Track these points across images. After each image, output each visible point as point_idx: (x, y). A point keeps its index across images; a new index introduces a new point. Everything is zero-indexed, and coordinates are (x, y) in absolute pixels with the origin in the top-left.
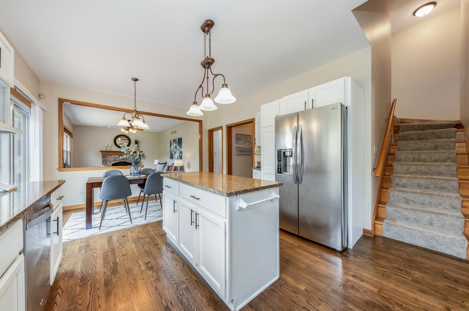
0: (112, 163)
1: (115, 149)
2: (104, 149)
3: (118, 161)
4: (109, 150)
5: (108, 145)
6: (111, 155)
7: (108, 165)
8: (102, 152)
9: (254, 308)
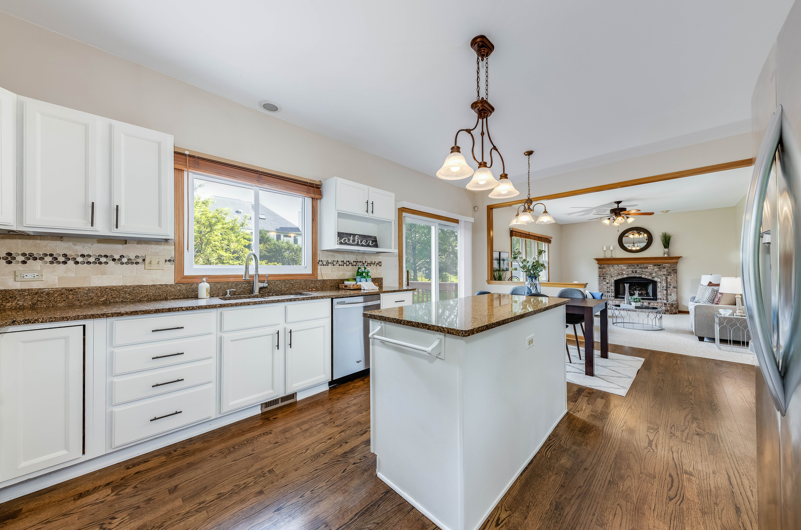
0: (615, 279)
1: (621, 254)
2: (601, 256)
3: (625, 276)
4: (608, 256)
5: (608, 248)
6: (613, 265)
7: (608, 281)
8: (597, 259)
9: (384, 495)
